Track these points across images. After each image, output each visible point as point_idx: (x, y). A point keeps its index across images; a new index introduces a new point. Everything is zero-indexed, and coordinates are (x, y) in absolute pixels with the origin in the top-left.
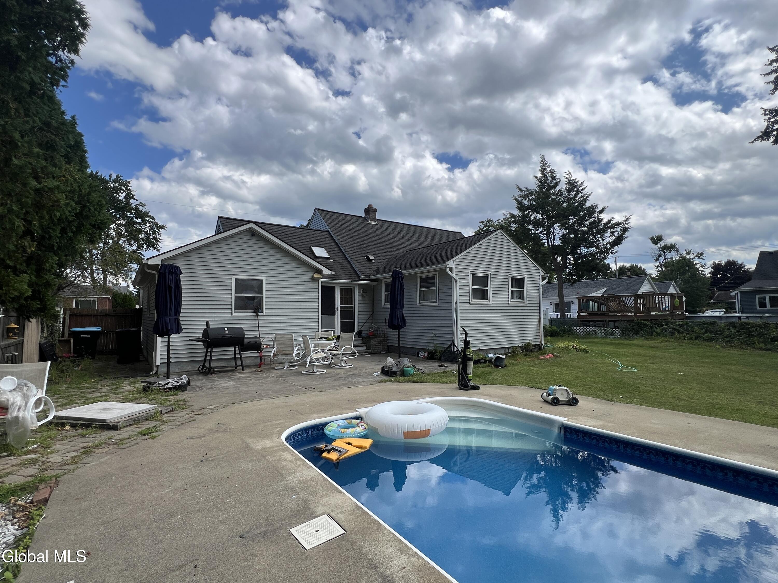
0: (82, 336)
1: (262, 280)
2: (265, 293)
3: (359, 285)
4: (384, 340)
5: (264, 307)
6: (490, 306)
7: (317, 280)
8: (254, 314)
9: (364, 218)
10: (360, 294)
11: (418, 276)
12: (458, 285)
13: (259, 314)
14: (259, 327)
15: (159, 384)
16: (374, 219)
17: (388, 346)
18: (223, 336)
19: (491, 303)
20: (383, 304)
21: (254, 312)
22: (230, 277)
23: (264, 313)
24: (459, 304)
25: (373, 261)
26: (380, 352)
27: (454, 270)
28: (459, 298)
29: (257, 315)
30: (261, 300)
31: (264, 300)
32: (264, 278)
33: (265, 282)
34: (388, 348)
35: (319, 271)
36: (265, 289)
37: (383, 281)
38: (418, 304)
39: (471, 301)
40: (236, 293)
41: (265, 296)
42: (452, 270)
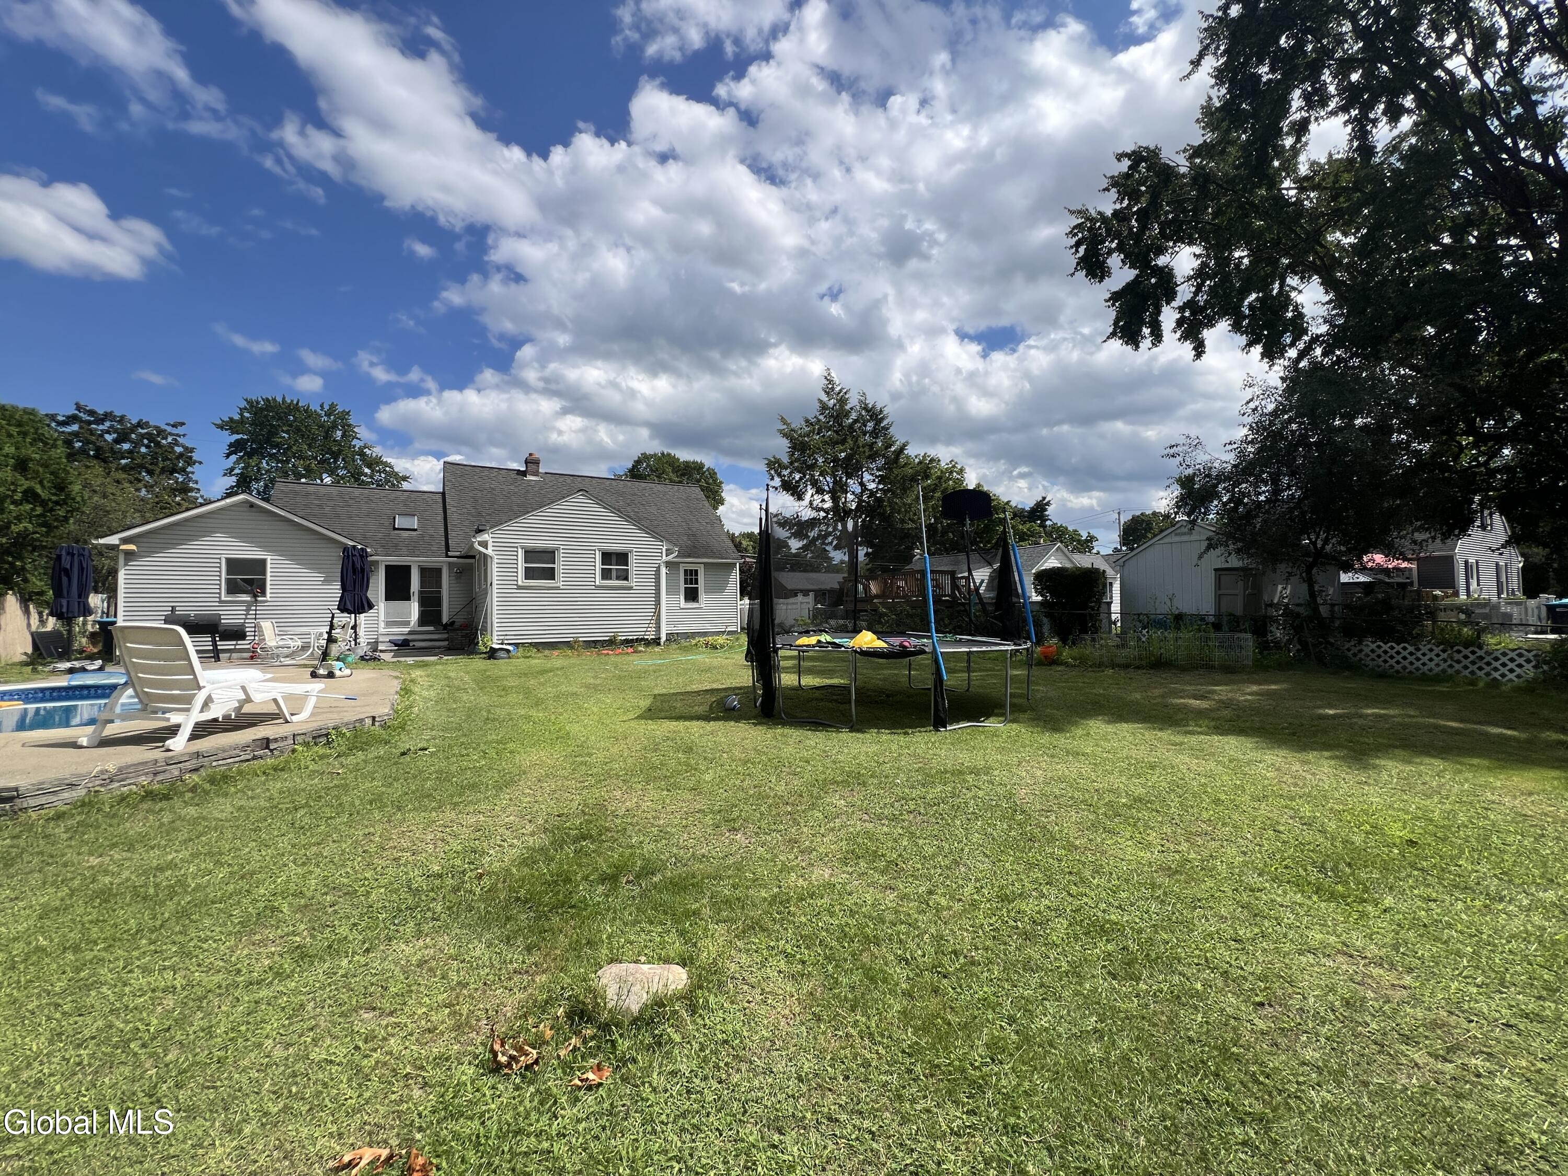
1: (265, 560)
2: (269, 574)
3: (450, 563)
5: (268, 591)
6: (558, 588)
8: (253, 599)
9: (523, 471)
10: (452, 575)
12: (495, 564)
13: (261, 599)
14: (256, 613)
16: (536, 473)
18: (186, 623)
19: (560, 584)
21: (254, 597)
22: (218, 556)
23: (267, 599)
24: (495, 586)
27: (490, 544)
29: (258, 600)
30: (263, 582)
31: (268, 583)
32: (268, 558)
33: (269, 562)
36: (269, 570)
39: (520, 583)
40: (228, 573)
41: (269, 578)
42: (484, 544)
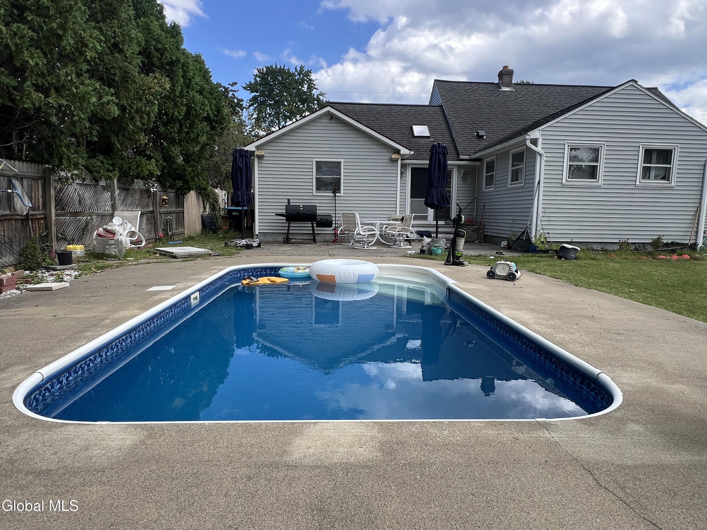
0: (233, 213)
1: (340, 163)
2: (342, 174)
3: (459, 166)
4: (479, 229)
5: (342, 188)
6: (599, 187)
7: (396, 161)
8: (333, 195)
9: (498, 84)
10: (460, 176)
11: (512, 151)
12: (543, 161)
13: (337, 194)
14: (335, 206)
15: (236, 242)
16: (509, 84)
17: (485, 235)
18: (298, 212)
19: (601, 183)
20: (484, 188)
21: (333, 193)
22: (311, 160)
23: (342, 194)
24: (542, 184)
25: (484, 137)
26: (474, 241)
27: (540, 142)
28: (543, 176)
29: (335, 196)
30: (338, 181)
31: (342, 181)
32: (342, 160)
33: (342, 164)
34: (485, 238)
35: (398, 152)
36: (342, 171)
37: (486, 160)
38: (509, 186)
39: (564, 181)
40: (316, 175)
41: (342, 178)
42: (534, 142)
